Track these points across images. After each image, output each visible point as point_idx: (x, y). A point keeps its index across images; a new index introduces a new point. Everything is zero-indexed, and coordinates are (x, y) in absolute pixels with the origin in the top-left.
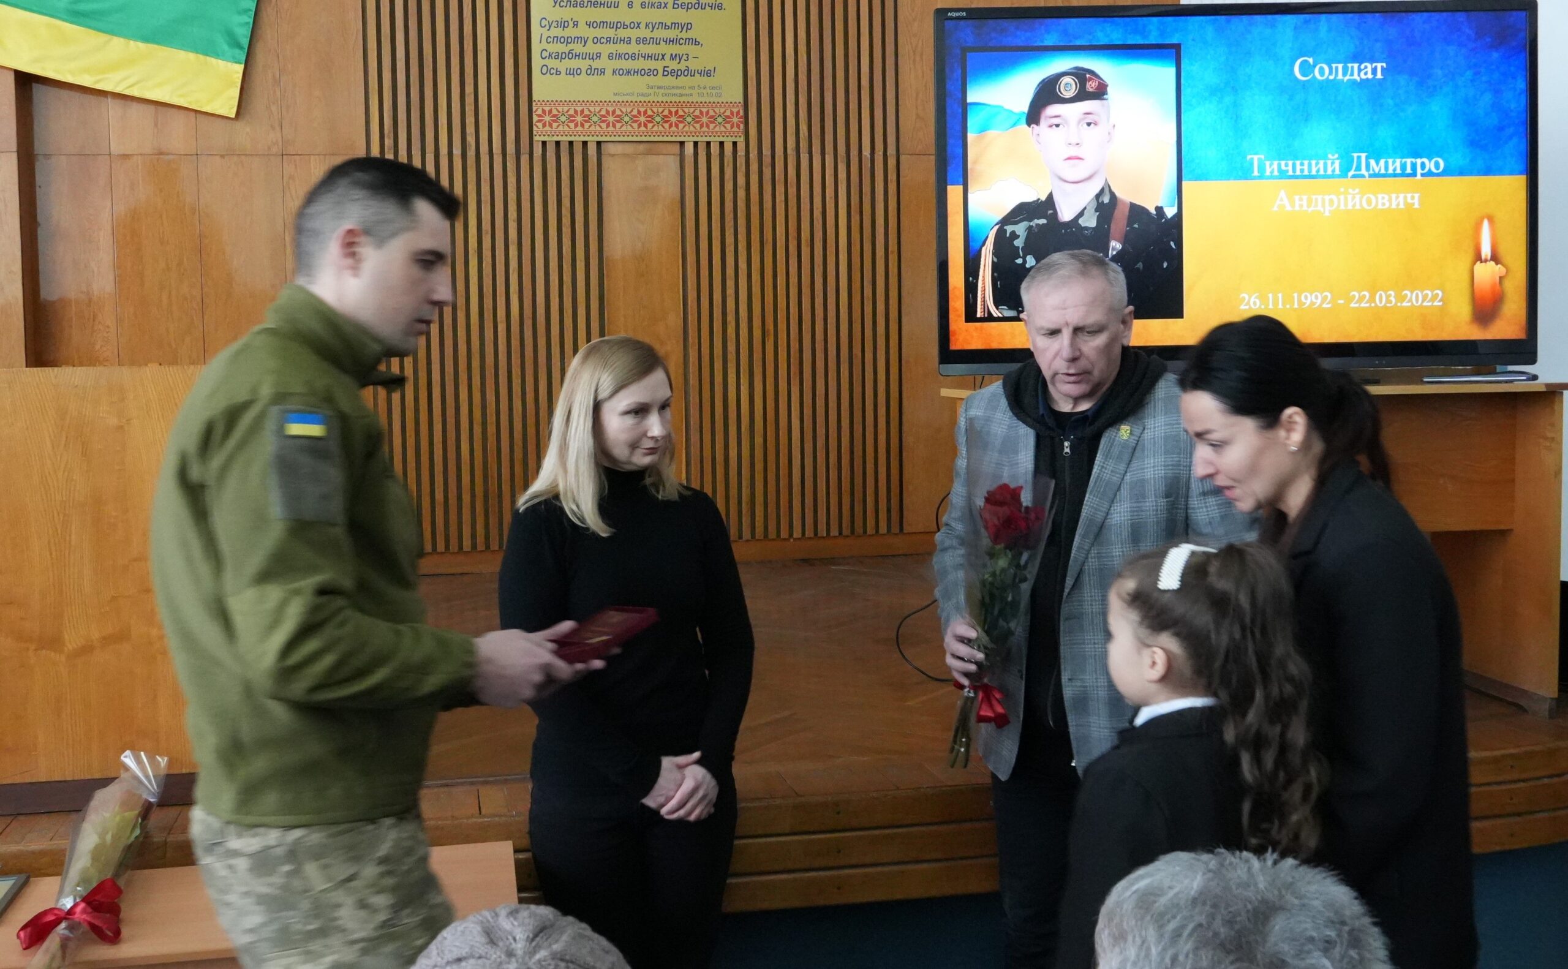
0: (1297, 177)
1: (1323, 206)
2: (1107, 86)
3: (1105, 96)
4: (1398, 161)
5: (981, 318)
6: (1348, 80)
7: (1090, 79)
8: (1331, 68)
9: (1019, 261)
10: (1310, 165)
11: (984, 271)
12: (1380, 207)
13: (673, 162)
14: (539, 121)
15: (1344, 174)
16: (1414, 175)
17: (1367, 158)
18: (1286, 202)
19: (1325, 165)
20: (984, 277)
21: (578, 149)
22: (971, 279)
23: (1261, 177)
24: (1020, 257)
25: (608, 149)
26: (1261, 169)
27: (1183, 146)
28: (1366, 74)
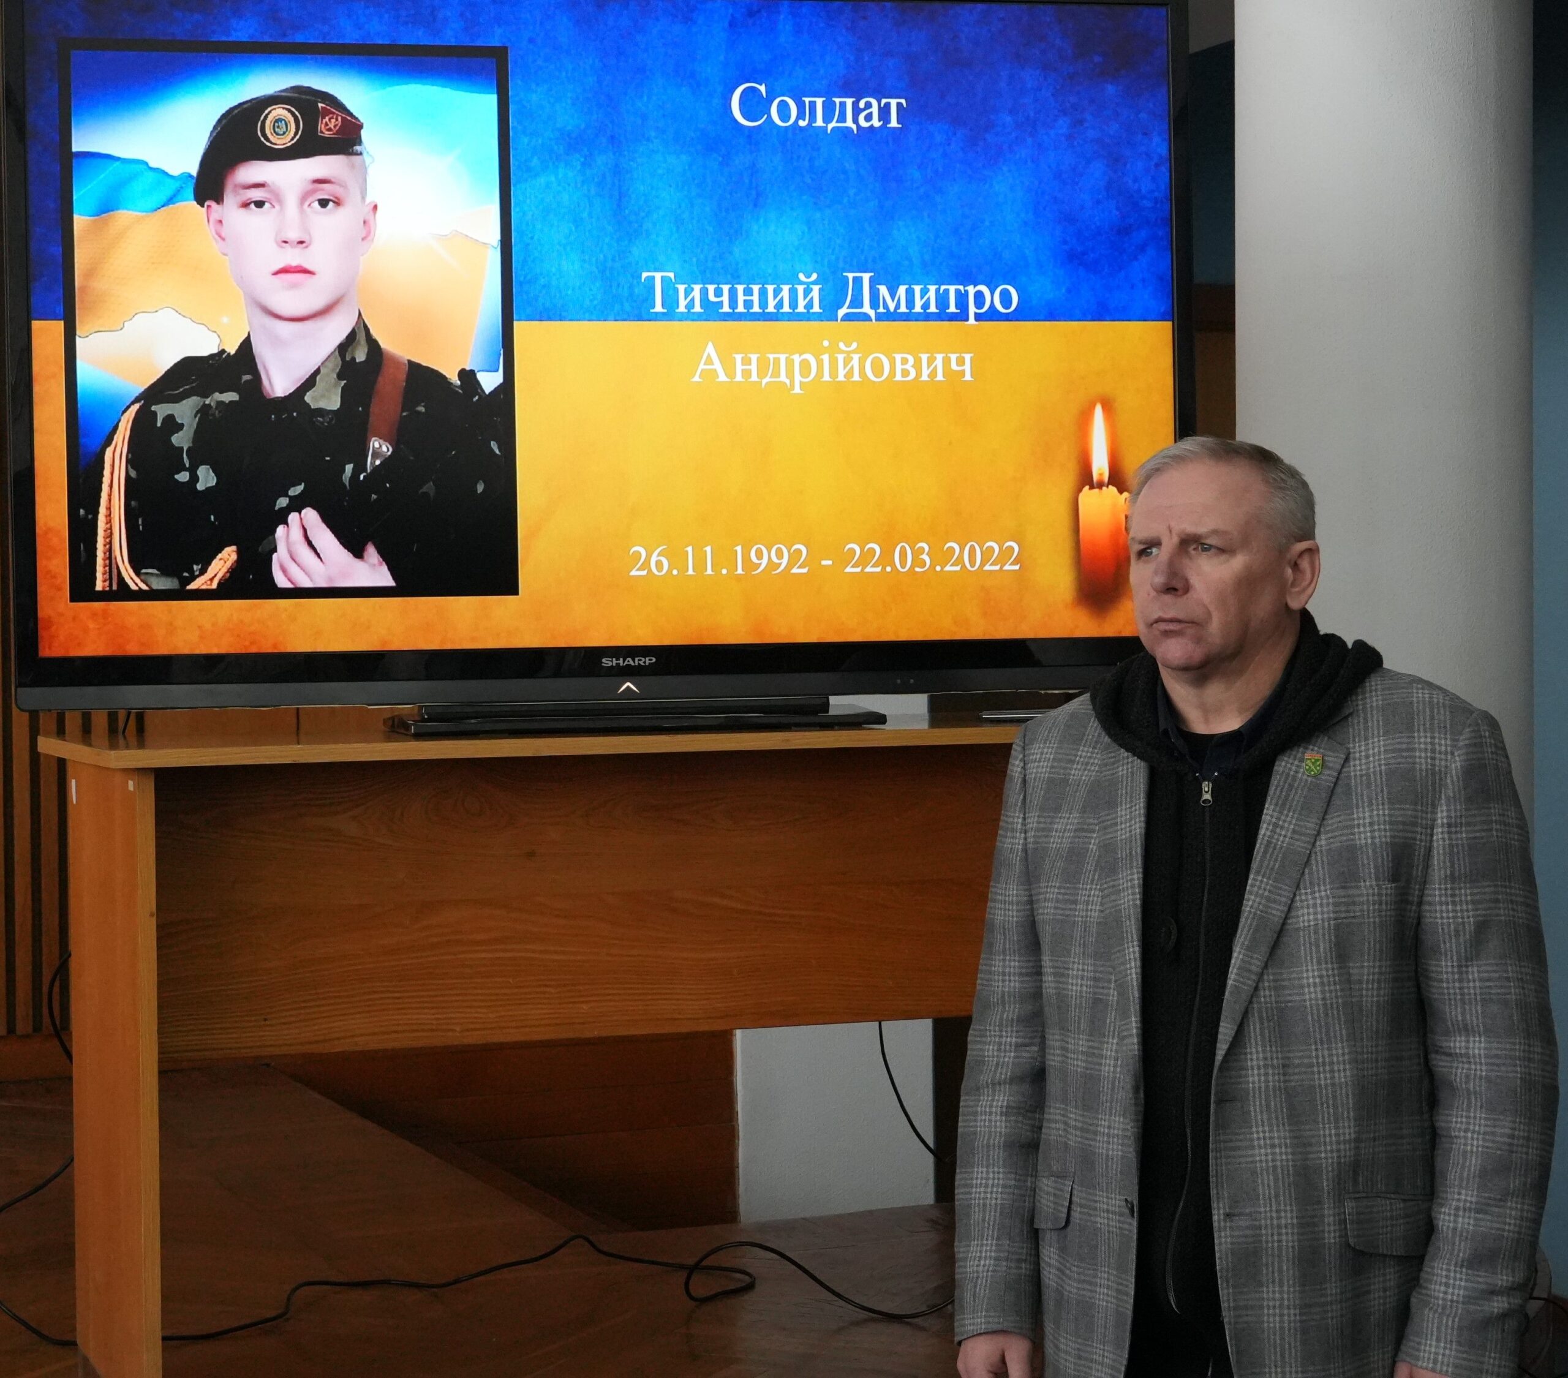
0: (740, 317)
1: (790, 374)
2: (361, 127)
3: (357, 148)
4: (932, 289)
5: (103, 592)
6: (833, 128)
7: (325, 113)
8: (801, 106)
9: (183, 477)
10: (763, 293)
11: (110, 495)
12: (899, 377)
15: (829, 313)
16: (962, 316)
17: (873, 282)
18: (717, 365)
19: (793, 293)
20: (109, 509)
22: (82, 512)
23: (669, 315)
24: (185, 469)
26: (670, 300)
27: (515, 250)
28: (869, 118)
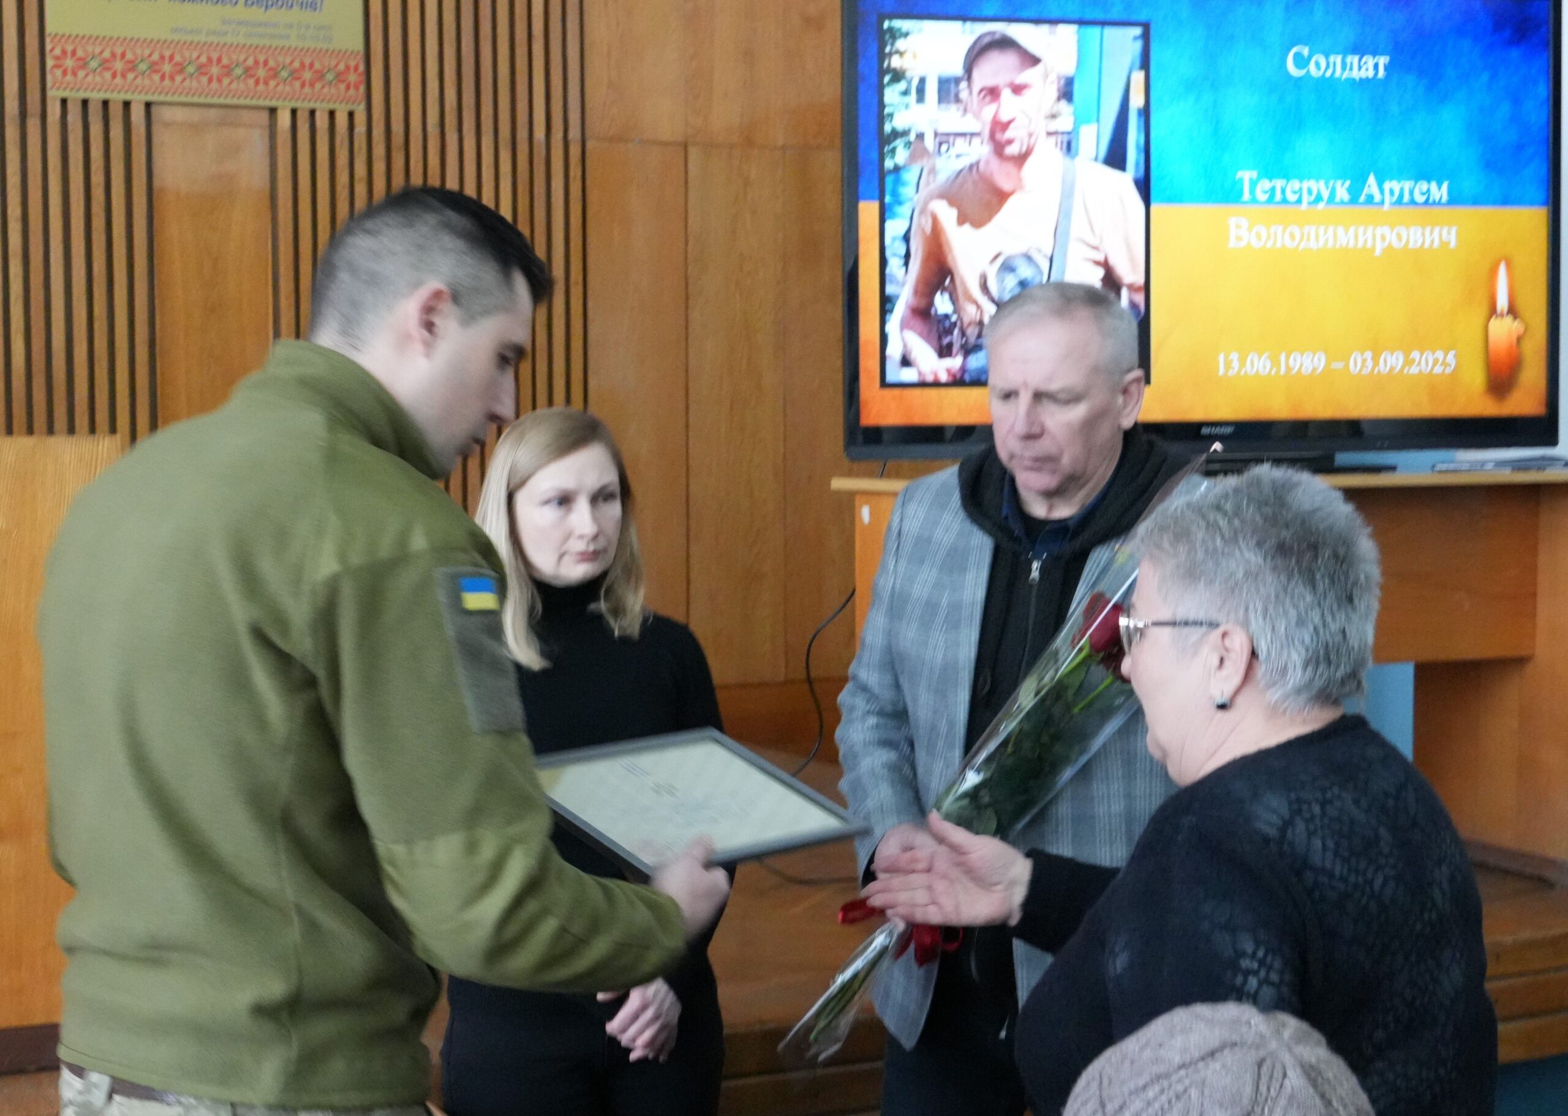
6: (1347, 77)
8: (1327, 62)
13: (257, 140)
14: (56, 66)
21: (116, 112)
23: (1251, 201)
25: (162, 114)
26: (1252, 190)
28: (1367, 70)
